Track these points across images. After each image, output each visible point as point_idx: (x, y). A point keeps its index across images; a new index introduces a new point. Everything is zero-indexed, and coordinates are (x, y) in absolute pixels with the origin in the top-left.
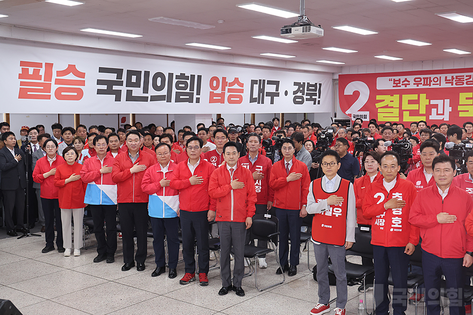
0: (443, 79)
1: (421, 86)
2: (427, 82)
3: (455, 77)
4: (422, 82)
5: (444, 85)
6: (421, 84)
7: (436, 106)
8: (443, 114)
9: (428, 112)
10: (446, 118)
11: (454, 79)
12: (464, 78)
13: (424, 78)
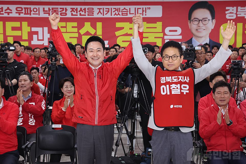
0: (41, 10)
1: (22, 15)
2: (28, 11)
3: (51, 9)
4: (23, 11)
5: (42, 15)
6: (22, 13)
7: (37, 33)
8: (43, 40)
9: (30, 38)
10: (46, 43)
11: (50, 10)
12: (58, 10)
13: (24, 8)
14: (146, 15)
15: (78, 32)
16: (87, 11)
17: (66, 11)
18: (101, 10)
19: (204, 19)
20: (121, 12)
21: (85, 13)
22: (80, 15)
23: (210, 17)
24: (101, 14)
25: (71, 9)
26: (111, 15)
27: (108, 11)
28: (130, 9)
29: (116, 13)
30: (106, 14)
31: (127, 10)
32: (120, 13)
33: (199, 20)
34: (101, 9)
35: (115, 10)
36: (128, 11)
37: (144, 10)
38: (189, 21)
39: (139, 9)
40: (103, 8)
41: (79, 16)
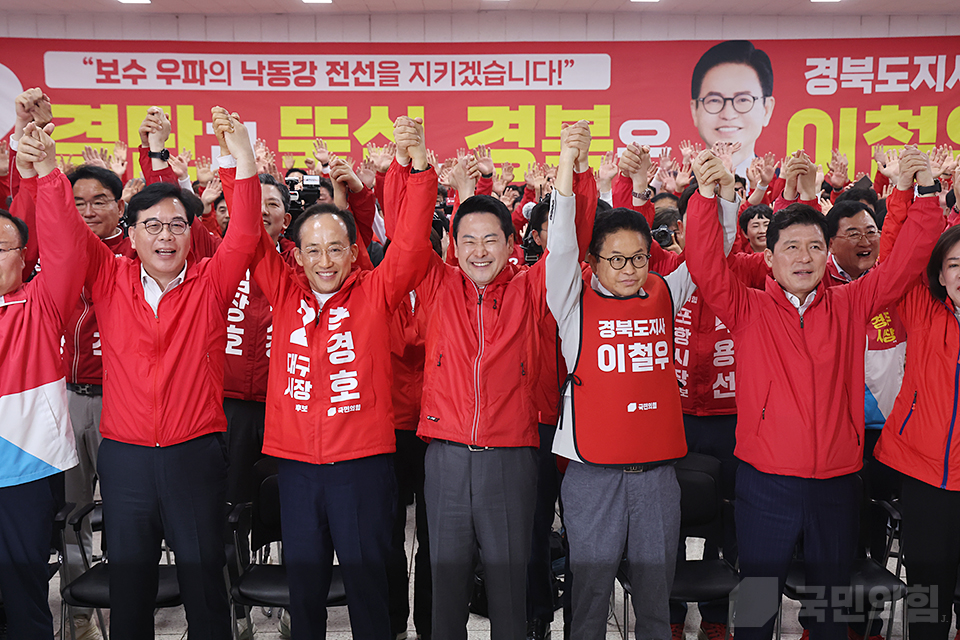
0: (236, 68)
1: (177, 85)
2: (195, 72)
3: (265, 64)
4: (181, 72)
5: (239, 84)
6: (178, 77)
11: (264, 68)
12: (288, 69)
13: (183, 62)
14: (560, 83)
15: (351, 138)
16: (379, 72)
17: (312, 72)
18: (420, 67)
19: (740, 97)
20: (484, 73)
21: (372, 77)
22: (357, 82)
23: (756, 89)
24: (423, 80)
25: (328, 64)
26: (453, 84)
27: (444, 72)
28: (511, 63)
29: (467, 78)
30: (436, 81)
31: (503, 68)
32: (481, 78)
33: (725, 100)
34: (422, 64)
35: (464, 67)
36: (505, 72)
37: (555, 66)
38: (694, 102)
39: (538, 66)
40: (428, 63)
41: (352, 87)
